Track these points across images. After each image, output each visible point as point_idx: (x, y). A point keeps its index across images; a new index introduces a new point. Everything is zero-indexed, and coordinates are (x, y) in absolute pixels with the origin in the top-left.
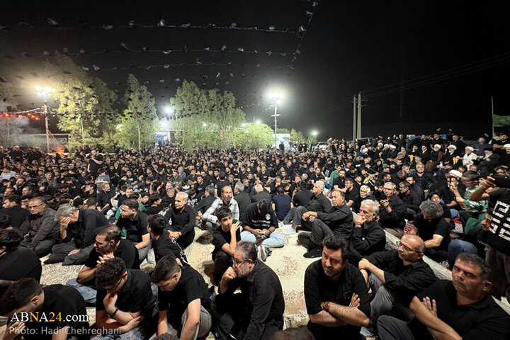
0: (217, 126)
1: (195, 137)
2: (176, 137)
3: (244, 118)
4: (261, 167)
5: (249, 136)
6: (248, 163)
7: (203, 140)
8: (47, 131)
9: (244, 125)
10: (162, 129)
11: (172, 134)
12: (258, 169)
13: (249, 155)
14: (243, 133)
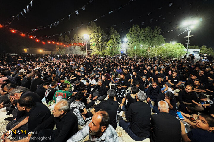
0: (148, 46)
1: (134, 51)
2: (128, 52)
3: (164, 41)
4: (172, 72)
5: (166, 51)
6: (163, 67)
7: (138, 53)
8: (87, 49)
9: (163, 45)
10: (122, 48)
11: (127, 50)
12: (170, 72)
13: (164, 62)
14: (162, 49)
